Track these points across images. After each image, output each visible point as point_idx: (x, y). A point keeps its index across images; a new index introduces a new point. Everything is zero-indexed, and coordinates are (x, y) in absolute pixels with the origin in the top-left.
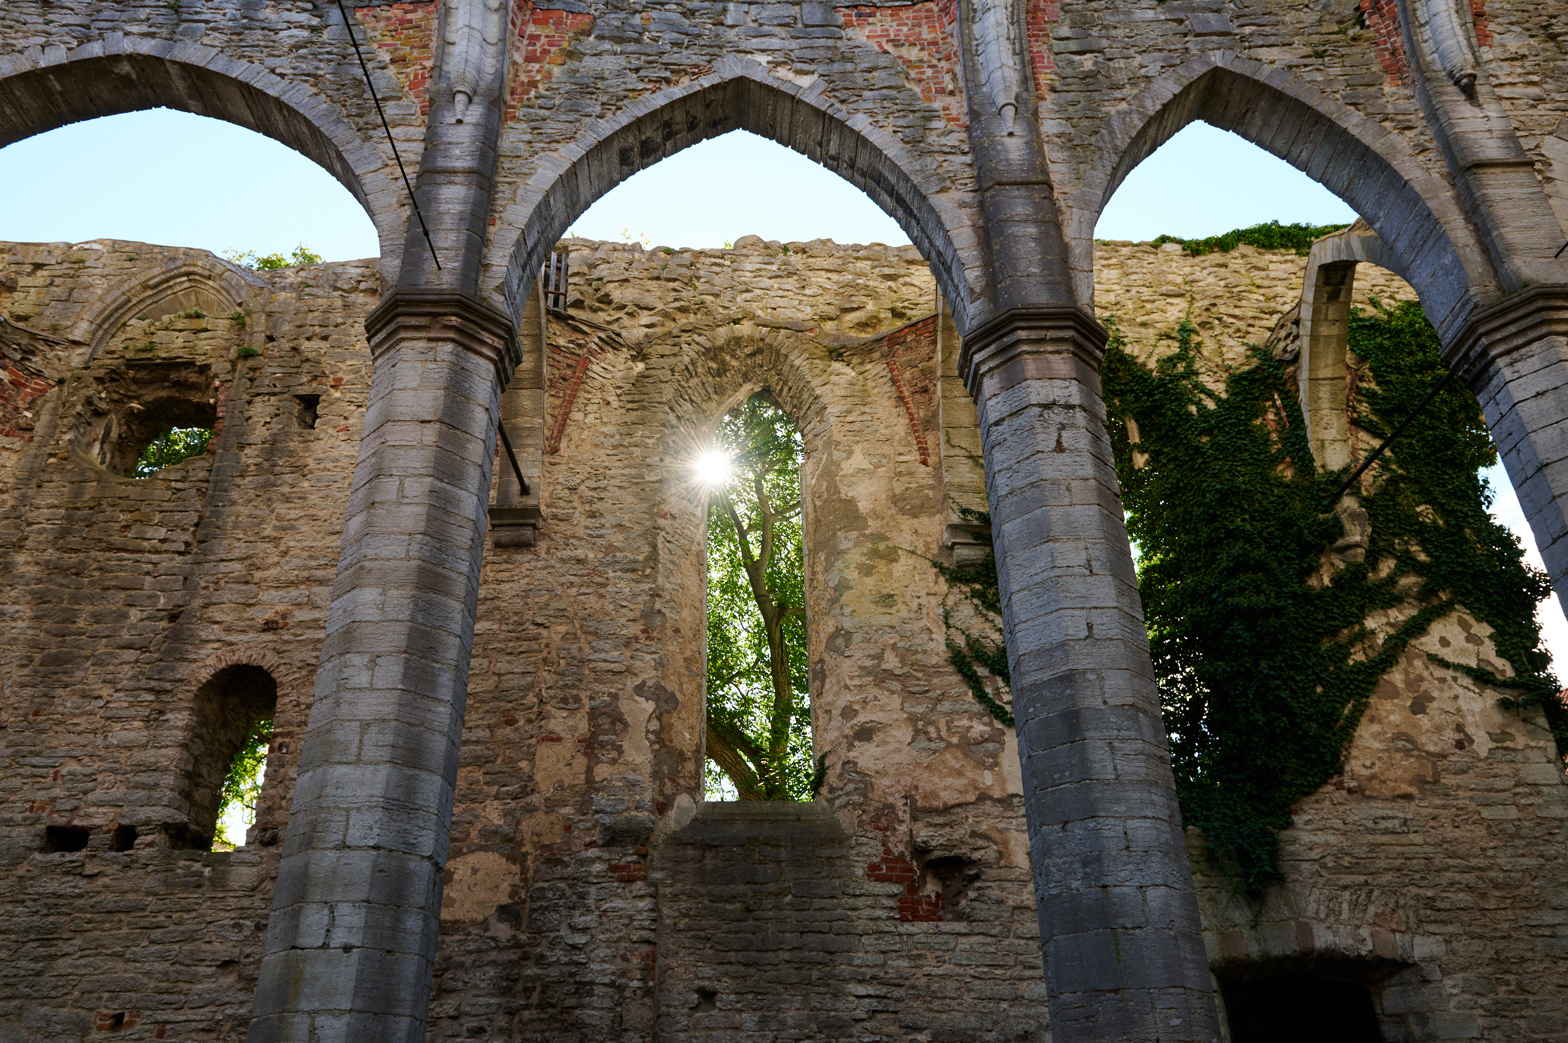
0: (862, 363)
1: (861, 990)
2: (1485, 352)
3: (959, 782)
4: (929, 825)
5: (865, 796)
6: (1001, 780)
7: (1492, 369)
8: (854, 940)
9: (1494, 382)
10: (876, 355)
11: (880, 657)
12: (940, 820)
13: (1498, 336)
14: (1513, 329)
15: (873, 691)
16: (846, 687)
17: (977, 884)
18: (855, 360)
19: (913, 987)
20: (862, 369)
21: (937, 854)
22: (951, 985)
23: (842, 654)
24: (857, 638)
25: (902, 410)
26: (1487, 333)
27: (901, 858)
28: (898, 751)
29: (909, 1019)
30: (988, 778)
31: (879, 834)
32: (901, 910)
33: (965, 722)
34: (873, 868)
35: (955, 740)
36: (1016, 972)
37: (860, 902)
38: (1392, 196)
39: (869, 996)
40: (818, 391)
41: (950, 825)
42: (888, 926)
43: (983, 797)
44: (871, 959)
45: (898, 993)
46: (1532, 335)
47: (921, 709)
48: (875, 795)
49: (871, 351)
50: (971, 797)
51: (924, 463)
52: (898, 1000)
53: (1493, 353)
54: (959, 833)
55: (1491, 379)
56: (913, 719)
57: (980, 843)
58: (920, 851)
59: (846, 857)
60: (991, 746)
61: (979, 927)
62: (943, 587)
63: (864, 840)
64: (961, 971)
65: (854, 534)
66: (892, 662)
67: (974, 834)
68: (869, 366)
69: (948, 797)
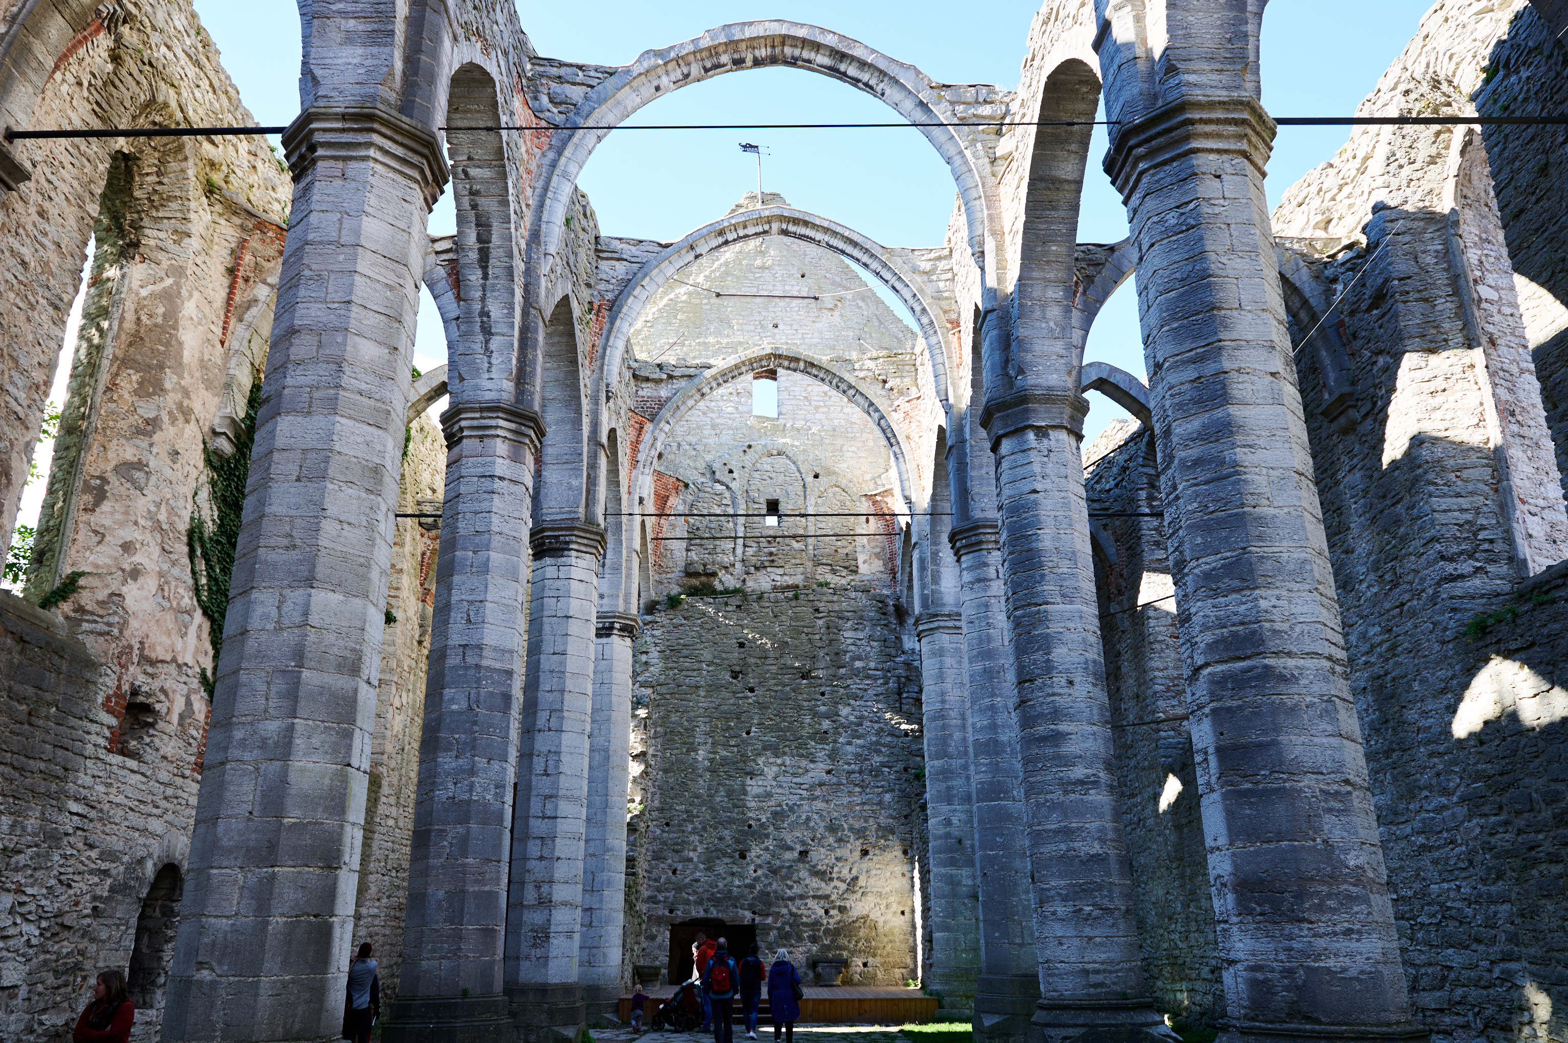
0: (220, 215)
1: (74, 807)
3: (167, 641)
4: (145, 673)
5: (121, 632)
6: (185, 649)
7: (566, 553)
8: (81, 760)
9: (565, 559)
10: (237, 221)
11: (158, 505)
12: (150, 670)
13: (580, 540)
14: (585, 541)
15: (148, 537)
16: (136, 523)
17: (151, 731)
18: (218, 208)
19: (101, 811)
20: (218, 220)
21: (141, 699)
22: (120, 813)
23: (141, 490)
24: (153, 479)
25: (226, 282)
26: (577, 536)
27: (123, 697)
28: (146, 599)
29: (92, 838)
30: (179, 645)
31: (117, 668)
32: (110, 741)
33: (181, 591)
34: (108, 699)
35: (175, 604)
36: (150, 809)
37: (94, 728)
38: (568, 427)
39: (77, 814)
40: (192, 216)
41: (152, 676)
42: (102, 754)
43: (174, 660)
44: (88, 781)
45: (93, 814)
46: (586, 549)
47: (165, 567)
48: (127, 633)
49: (235, 213)
50: (169, 659)
51: (222, 343)
52: (91, 821)
53: (572, 546)
54: (156, 685)
55: (562, 556)
56: (161, 574)
57: (162, 698)
58: (135, 692)
59: (95, 683)
60: (186, 617)
61: (143, 768)
62: (201, 464)
63: (109, 672)
64: (126, 801)
65: (175, 379)
66: (162, 517)
67: (163, 690)
68: (223, 222)
69: (160, 653)
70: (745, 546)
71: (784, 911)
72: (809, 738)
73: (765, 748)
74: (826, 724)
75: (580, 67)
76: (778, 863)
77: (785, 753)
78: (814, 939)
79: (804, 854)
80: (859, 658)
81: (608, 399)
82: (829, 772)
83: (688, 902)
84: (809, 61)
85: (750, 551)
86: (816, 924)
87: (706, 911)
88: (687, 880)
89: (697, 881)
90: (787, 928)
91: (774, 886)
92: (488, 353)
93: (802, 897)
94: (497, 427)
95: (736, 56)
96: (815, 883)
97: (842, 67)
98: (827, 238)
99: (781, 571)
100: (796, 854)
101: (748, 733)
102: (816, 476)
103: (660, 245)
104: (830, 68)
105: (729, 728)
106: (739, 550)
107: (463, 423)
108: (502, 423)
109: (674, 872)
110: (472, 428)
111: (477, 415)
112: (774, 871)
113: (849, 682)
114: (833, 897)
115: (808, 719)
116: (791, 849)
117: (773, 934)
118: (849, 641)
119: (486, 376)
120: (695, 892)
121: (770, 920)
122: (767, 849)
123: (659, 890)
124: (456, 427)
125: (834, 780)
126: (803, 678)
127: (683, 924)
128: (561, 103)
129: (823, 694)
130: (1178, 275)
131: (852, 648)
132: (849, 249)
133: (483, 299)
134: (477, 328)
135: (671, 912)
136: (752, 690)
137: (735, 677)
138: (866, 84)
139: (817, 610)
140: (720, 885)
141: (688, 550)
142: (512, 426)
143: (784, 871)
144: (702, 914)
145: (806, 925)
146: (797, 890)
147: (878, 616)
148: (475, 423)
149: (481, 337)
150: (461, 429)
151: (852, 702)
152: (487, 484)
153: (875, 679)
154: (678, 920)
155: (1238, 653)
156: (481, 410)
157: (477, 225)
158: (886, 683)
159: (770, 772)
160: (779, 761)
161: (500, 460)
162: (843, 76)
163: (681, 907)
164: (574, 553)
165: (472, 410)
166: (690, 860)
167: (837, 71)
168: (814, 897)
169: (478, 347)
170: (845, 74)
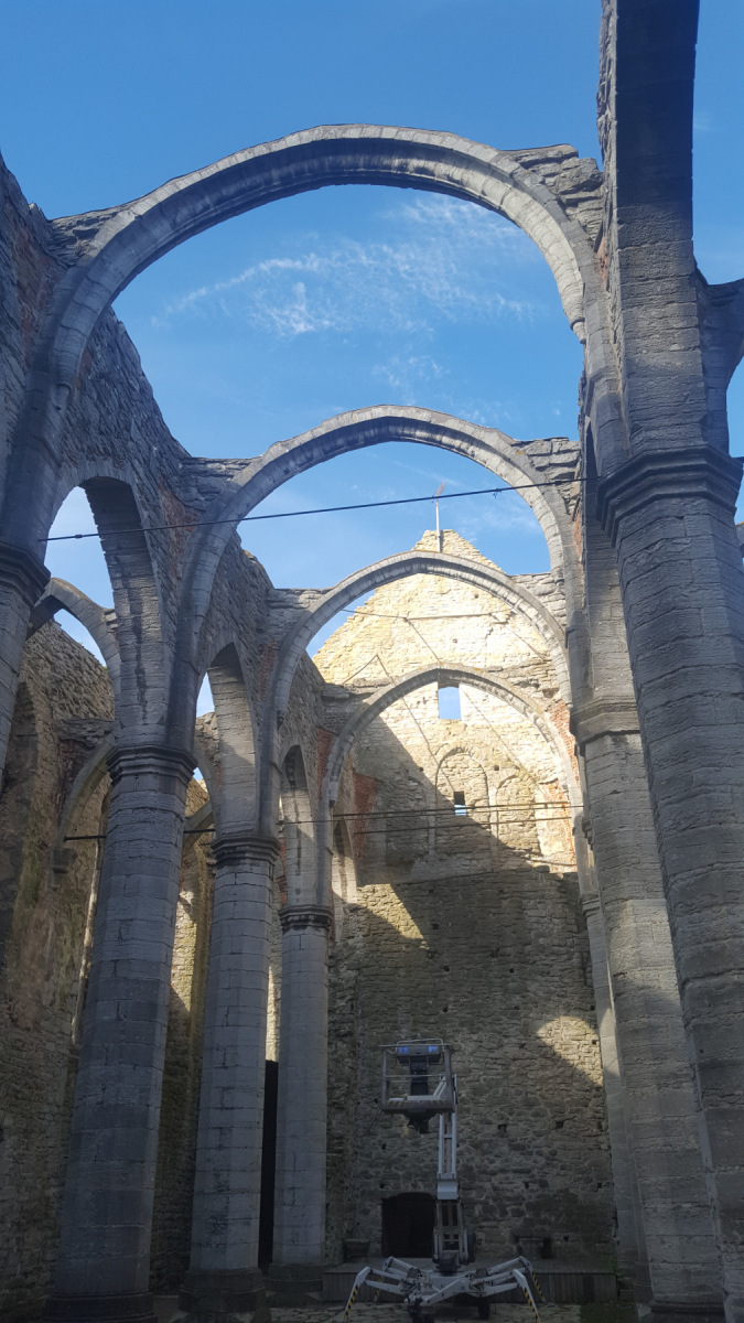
2: (244, 852)
7: (242, 861)
9: (241, 867)
13: (253, 849)
14: (259, 850)
26: (250, 846)
46: (263, 857)
53: (247, 855)
55: (239, 864)
70: (437, 835)
71: (487, 1185)
72: (502, 1014)
73: (462, 1025)
74: (516, 1000)
75: (221, 462)
76: (479, 1137)
77: (479, 1029)
78: (519, 1213)
79: (503, 1127)
80: (543, 935)
81: (280, 724)
82: (522, 1046)
83: (396, 1177)
84: (411, 436)
85: (442, 840)
86: (518, 1199)
87: (414, 1186)
88: (395, 1156)
89: (405, 1156)
90: (491, 1202)
91: (477, 1160)
92: (143, 702)
93: (503, 1171)
94: (149, 765)
95: (350, 438)
96: (517, 1158)
97: (438, 437)
98: (459, 573)
99: (469, 856)
100: (493, 1129)
101: (445, 1010)
102: (497, 768)
103: (319, 592)
104: (427, 439)
105: (428, 1006)
106: (432, 840)
107: (122, 764)
108: (152, 761)
109: (384, 1147)
110: (129, 767)
111: (133, 756)
112: (477, 1146)
113: (536, 958)
114: (535, 1172)
115: (499, 995)
116: (489, 1123)
117: (478, 1210)
118: (534, 919)
119: (141, 722)
120: (404, 1168)
121: (473, 1194)
122: (468, 1124)
123: (371, 1166)
124: (117, 768)
125: (528, 1054)
126: (492, 956)
127: (393, 1199)
128: (207, 493)
129: (512, 971)
130: (648, 609)
131: (535, 925)
132: (479, 580)
133: (138, 658)
134: (135, 684)
135: (382, 1186)
136: (447, 969)
137: (432, 957)
138: (459, 449)
139: (502, 891)
140: (427, 1159)
141: (388, 841)
142: (163, 763)
143: (486, 1145)
144: (410, 1189)
145: (508, 1199)
146: (498, 1164)
147: (559, 895)
148: (132, 763)
149: (137, 690)
150: (121, 769)
151: (539, 978)
152: (142, 815)
153: (558, 954)
154: (388, 1196)
155: (712, 970)
156: (137, 751)
157: (130, 600)
158: (570, 959)
159: (469, 1047)
160: (475, 1037)
161: (152, 794)
162: (440, 444)
163: (392, 1182)
164: (248, 861)
165: (129, 752)
166: (398, 1136)
167: (434, 440)
168: (515, 1171)
169: (135, 699)
170: (440, 442)
